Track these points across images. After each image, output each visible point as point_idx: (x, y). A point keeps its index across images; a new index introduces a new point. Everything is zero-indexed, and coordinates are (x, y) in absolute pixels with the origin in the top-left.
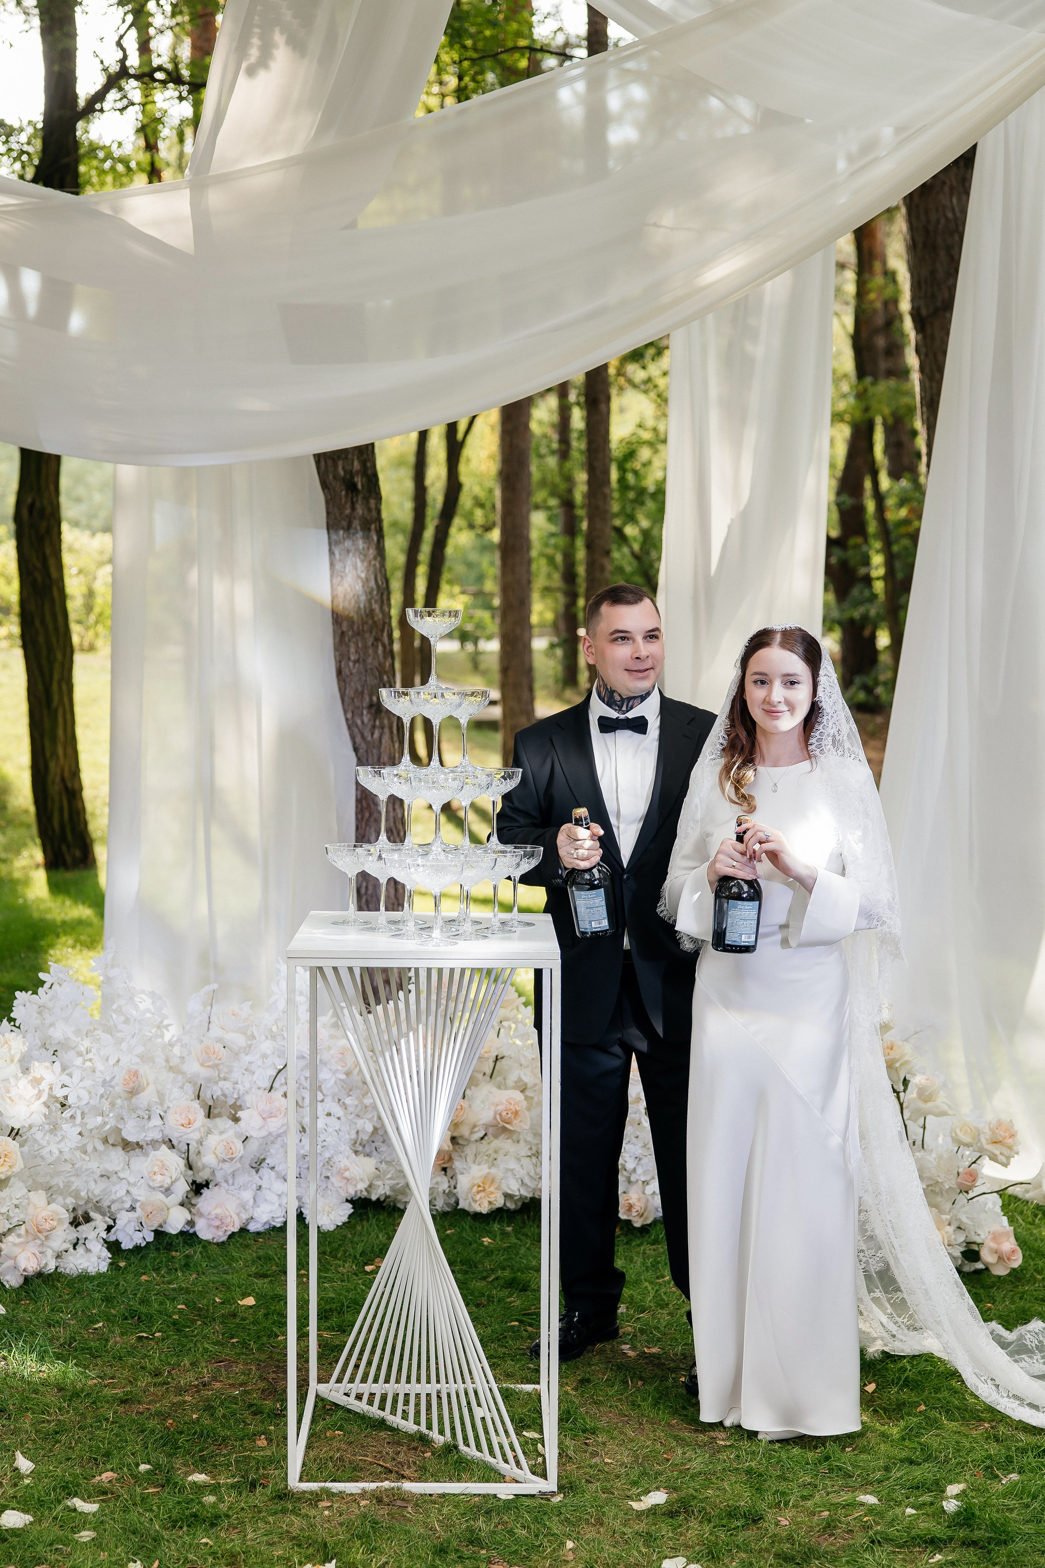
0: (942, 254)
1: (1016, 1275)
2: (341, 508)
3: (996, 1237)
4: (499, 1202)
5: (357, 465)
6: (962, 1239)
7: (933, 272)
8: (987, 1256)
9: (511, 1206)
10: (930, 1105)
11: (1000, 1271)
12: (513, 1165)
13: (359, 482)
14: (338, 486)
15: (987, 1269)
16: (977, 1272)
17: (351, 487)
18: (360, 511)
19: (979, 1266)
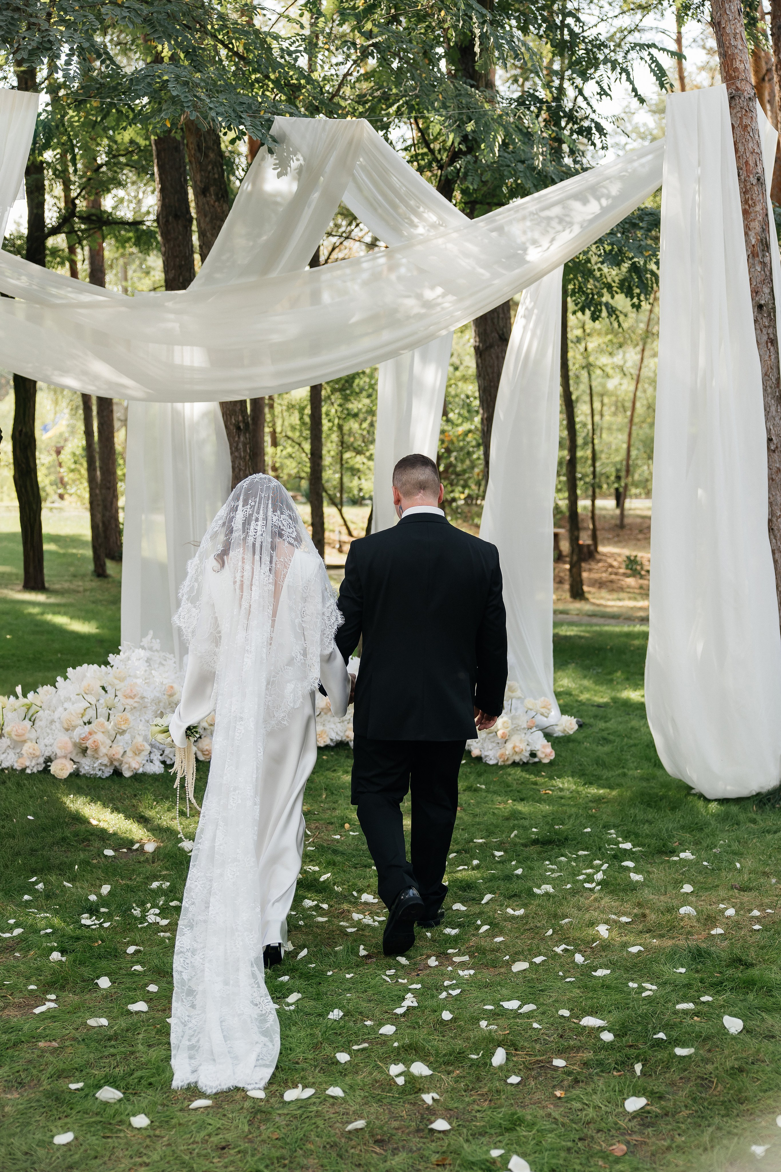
0: (489, 322)
1: (551, 763)
2: (234, 438)
3: (544, 747)
4: (328, 742)
5: (240, 418)
6: (529, 748)
7: (485, 330)
8: (540, 754)
9: (332, 744)
10: (514, 694)
11: (546, 761)
12: (333, 726)
13: (242, 426)
14: (232, 427)
15: (540, 762)
16: (535, 763)
17: (238, 428)
18: (242, 439)
19: (536, 760)
